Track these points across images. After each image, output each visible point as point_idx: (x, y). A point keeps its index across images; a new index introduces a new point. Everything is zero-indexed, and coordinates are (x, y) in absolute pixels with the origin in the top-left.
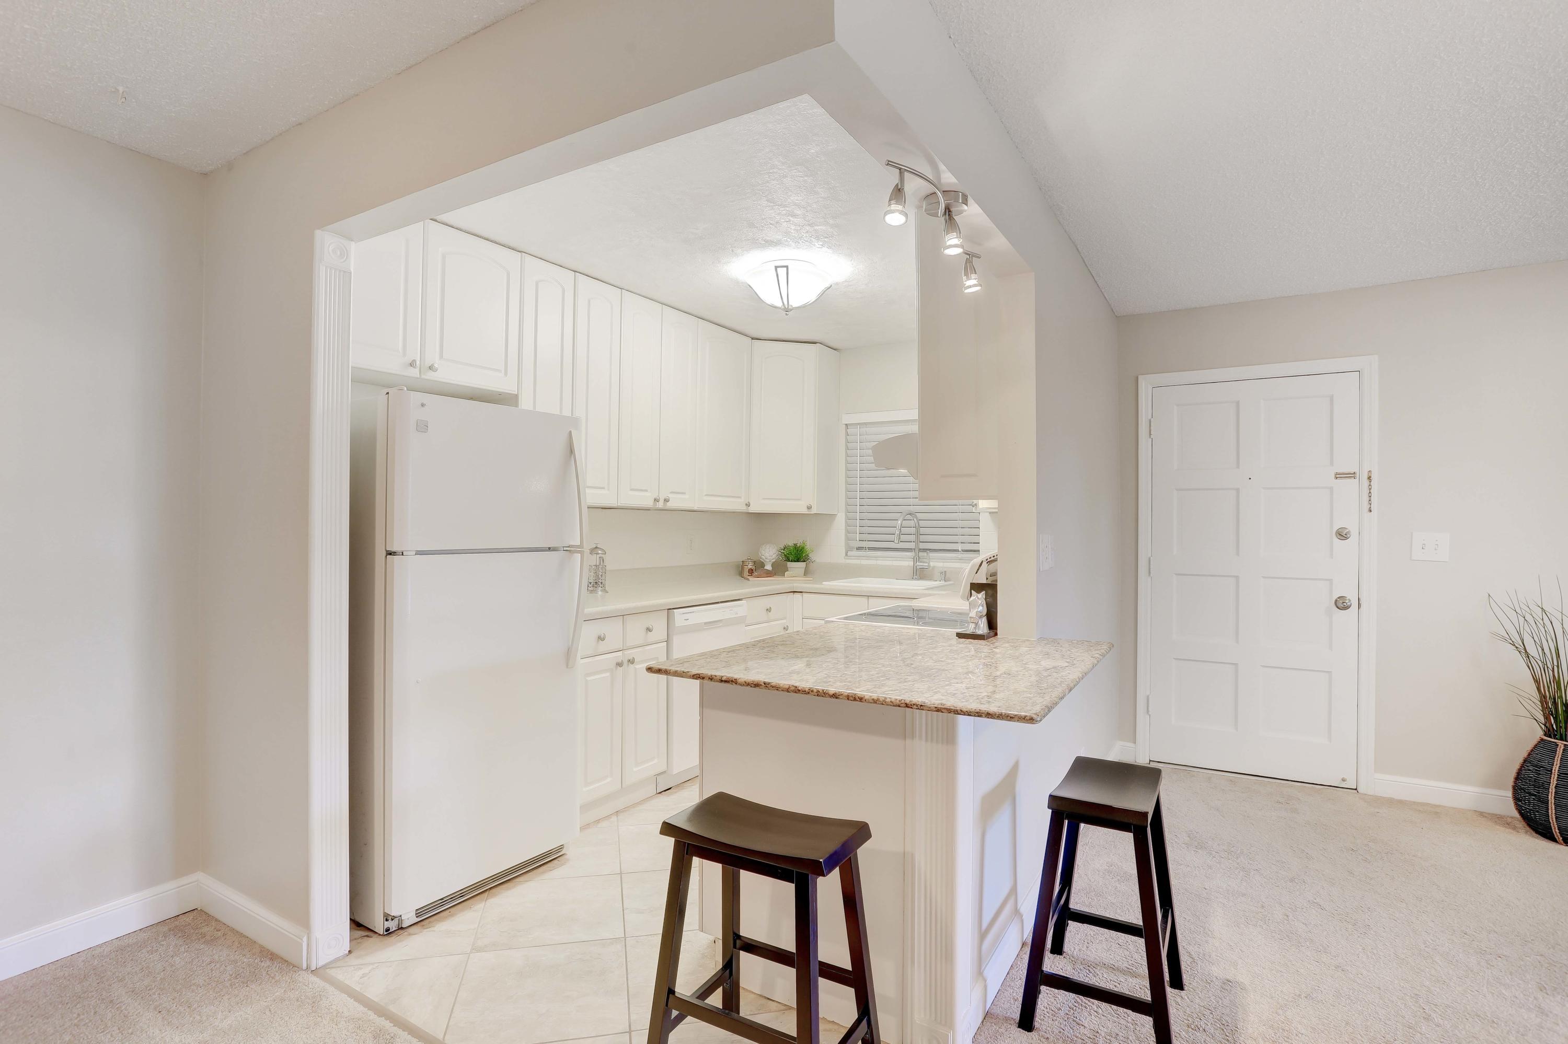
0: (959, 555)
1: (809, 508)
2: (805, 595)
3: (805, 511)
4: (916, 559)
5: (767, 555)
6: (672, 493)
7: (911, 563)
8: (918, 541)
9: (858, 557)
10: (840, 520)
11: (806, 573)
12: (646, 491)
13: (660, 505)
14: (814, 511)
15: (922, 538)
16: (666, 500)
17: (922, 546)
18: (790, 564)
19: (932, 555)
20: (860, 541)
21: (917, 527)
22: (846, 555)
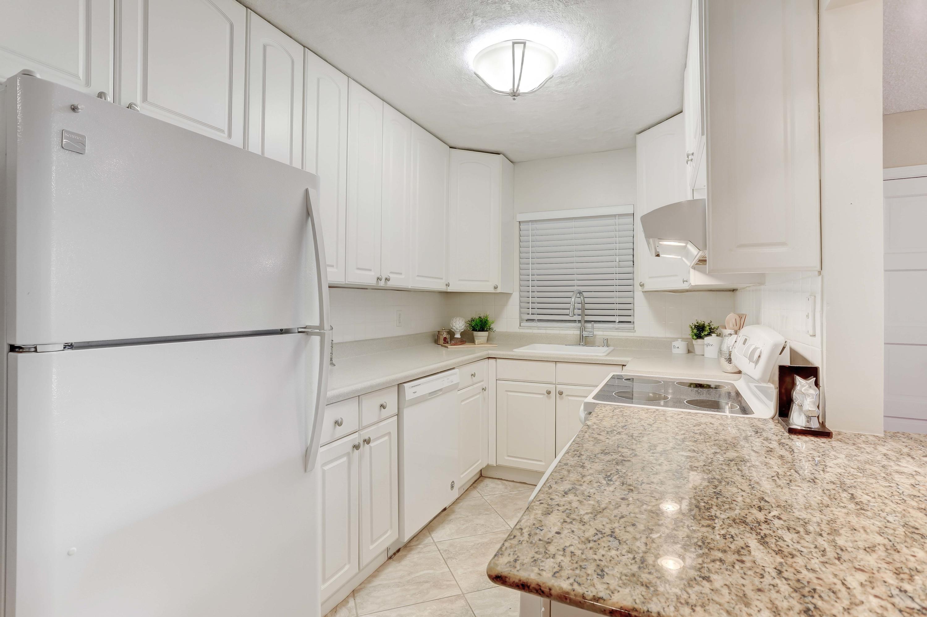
0: (617, 325)
1: (496, 288)
2: (498, 360)
3: (492, 290)
4: (582, 329)
5: (457, 326)
6: (391, 273)
7: (578, 332)
8: (583, 315)
9: (530, 327)
10: (515, 299)
11: (489, 340)
12: (370, 270)
13: (382, 283)
14: (499, 290)
15: (587, 312)
16: (387, 279)
17: (587, 318)
18: (475, 333)
19: (596, 325)
20: (532, 314)
21: (583, 304)
22: (520, 325)
